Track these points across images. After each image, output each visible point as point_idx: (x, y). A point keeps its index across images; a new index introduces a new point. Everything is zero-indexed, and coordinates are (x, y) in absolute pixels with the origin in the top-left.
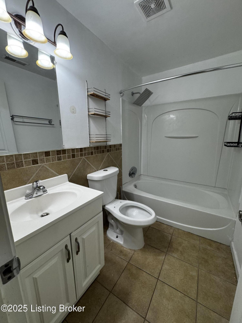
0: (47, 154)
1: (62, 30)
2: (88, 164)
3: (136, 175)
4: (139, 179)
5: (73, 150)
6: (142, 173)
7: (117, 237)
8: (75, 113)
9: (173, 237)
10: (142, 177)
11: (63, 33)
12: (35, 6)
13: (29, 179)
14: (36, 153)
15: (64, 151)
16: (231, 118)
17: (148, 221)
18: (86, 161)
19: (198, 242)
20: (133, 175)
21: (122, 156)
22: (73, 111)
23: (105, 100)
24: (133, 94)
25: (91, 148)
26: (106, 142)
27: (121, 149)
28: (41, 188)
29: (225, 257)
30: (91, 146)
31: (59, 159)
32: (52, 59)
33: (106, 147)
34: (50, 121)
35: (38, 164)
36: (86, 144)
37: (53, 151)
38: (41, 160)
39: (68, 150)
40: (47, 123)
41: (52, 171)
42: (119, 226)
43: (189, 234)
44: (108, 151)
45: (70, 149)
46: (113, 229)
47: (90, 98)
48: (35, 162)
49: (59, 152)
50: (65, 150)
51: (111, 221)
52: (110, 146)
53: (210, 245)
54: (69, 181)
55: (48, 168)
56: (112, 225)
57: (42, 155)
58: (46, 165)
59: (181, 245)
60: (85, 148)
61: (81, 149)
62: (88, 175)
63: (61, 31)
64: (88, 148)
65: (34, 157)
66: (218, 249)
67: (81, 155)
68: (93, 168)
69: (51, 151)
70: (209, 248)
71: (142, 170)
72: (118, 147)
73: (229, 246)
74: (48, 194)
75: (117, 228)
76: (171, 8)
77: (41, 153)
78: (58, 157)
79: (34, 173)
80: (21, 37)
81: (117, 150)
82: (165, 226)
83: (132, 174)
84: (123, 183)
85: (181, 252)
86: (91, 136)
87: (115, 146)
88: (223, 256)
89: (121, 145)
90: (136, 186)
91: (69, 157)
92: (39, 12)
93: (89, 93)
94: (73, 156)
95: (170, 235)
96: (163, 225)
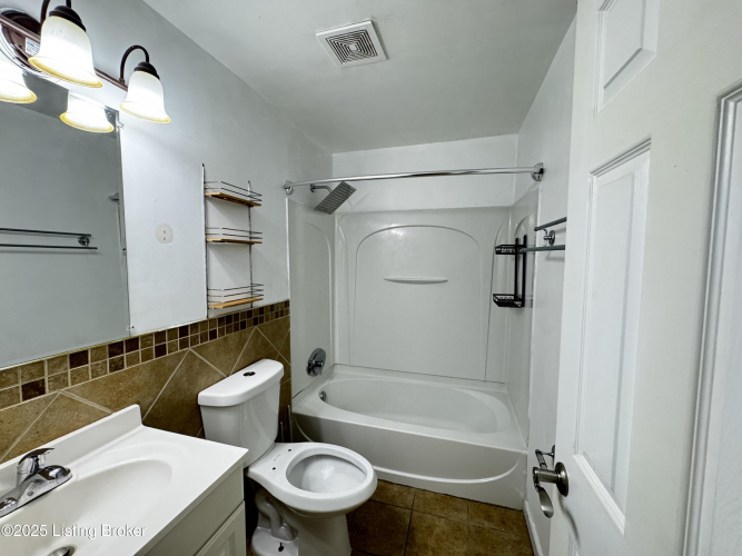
0: (78, 358)
1: (144, 60)
2: (202, 363)
3: (325, 368)
4: (330, 376)
5: (160, 335)
6: (337, 361)
7: (281, 549)
8: (171, 240)
9: (415, 514)
10: (338, 370)
11: (147, 68)
12: (73, 8)
13: (7, 447)
14: (42, 362)
15: (132, 343)
16: (499, 250)
17: (360, 494)
18: (196, 358)
19: (464, 516)
20: (317, 370)
21: (291, 329)
22: (165, 236)
23: (250, 205)
24: (313, 188)
25: (211, 320)
26: (252, 302)
27: (288, 312)
28: (53, 473)
29: (518, 539)
30: (211, 316)
31: (116, 366)
32: (112, 115)
33: (249, 313)
34: (84, 239)
35: (43, 392)
36: (198, 314)
37: (97, 348)
38: (56, 379)
39: (146, 337)
40: (75, 242)
41: (91, 404)
42: (286, 517)
43: (446, 499)
44: (256, 323)
45: (151, 335)
46: (270, 527)
47: (213, 202)
48: (33, 389)
49: (115, 348)
50: (136, 339)
51: (266, 507)
52: (261, 310)
53: (488, 518)
54: (145, 423)
55: (77, 398)
56: (267, 517)
57: (59, 365)
58: (71, 391)
59: (432, 532)
60: (195, 326)
61: (184, 330)
62: (201, 394)
63: (142, 64)
64: (203, 323)
65: (32, 376)
66: (503, 523)
67: (184, 344)
68: (216, 372)
69: (93, 349)
70: (487, 525)
71: (337, 354)
72: (281, 310)
73: (522, 511)
74: (75, 483)
75: (281, 524)
76: (387, 57)
77: (56, 362)
78: (112, 362)
79: (26, 424)
80: (19, 63)
81: (277, 317)
82: (396, 489)
83: (315, 366)
84: (293, 395)
85: (433, 550)
86: (212, 293)
87: (272, 307)
88: (513, 537)
89: (287, 303)
90: (324, 397)
91: (146, 356)
92: (83, 23)
93: (210, 193)
94: (161, 351)
95: (408, 512)
96: (390, 486)
